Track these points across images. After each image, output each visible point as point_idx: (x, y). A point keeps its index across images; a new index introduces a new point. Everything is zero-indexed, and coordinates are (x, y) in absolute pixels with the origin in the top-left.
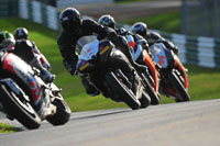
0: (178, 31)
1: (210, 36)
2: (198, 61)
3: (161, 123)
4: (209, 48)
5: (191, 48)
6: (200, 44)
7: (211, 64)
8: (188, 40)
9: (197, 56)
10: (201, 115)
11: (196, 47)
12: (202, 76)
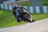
0: (31, 6)
1: (38, 6)
2: (36, 12)
3: (30, 27)
4: (38, 9)
5: (34, 9)
6: (36, 8)
7: (39, 12)
8: (33, 7)
9: (36, 11)
10: (39, 24)
11: (35, 9)
12: (37, 15)
